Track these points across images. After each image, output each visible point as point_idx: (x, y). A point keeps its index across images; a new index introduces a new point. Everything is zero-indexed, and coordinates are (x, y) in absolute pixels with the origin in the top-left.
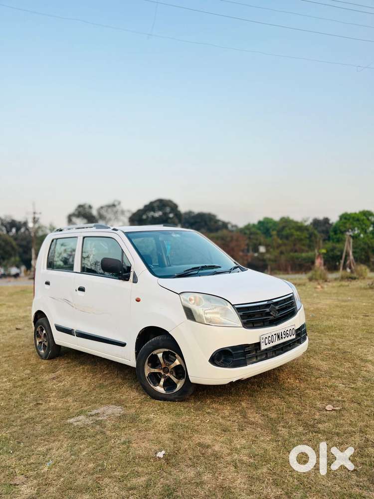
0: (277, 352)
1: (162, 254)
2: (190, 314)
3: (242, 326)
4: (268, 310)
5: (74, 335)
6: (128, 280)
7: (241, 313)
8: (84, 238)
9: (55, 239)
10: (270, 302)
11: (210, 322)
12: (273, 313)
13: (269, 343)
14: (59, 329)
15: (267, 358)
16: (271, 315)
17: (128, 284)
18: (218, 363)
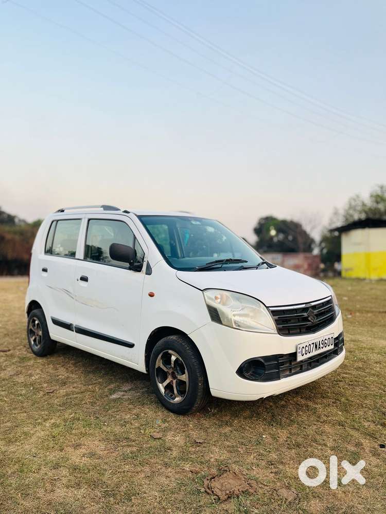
0: (313, 364)
1: (176, 244)
2: (215, 315)
3: (276, 332)
4: (305, 314)
5: (73, 331)
6: (140, 271)
7: (276, 317)
8: (89, 220)
9: (55, 220)
10: (308, 305)
11: (239, 326)
12: (312, 319)
13: (306, 354)
14: (56, 322)
15: (301, 371)
16: (309, 321)
17: (141, 276)
18: (246, 374)
